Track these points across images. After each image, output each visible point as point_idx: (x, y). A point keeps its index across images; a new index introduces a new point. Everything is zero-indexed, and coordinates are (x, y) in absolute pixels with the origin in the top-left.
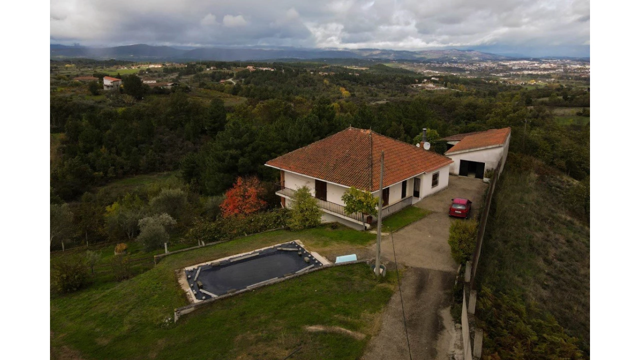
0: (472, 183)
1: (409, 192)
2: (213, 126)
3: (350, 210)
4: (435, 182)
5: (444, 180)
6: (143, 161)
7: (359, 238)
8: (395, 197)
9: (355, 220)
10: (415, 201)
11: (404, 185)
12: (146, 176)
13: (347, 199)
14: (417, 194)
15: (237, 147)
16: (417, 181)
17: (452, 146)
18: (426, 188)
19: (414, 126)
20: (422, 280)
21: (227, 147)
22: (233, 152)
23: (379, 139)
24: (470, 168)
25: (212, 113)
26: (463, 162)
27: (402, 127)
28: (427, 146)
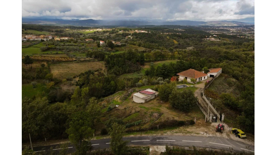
0: (211, 78)
1: (200, 79)
2: (141, 60)
3: (191, 81)
4: (204, 78)
5: (206, 78)
6: (127, 70)
7: (192, 84)
8: (198, 80)
9: (192, 82)
10: (201, 81)
11: (199, 78)
12: (128, 74)
13: (191, 80)
14: (201, 80)
15: (164, 70)
16: (201, 78)
17: (209, 71)
18: (203, 79)
19: (202, 65)
20: (201, 88)
21: (162, 70)
22: (163, 70)
23: (196, 71)
24: (211, 76)
25: (141, 56)
26: (210, 75)
27: (199, 65)
28: (204, 72)
